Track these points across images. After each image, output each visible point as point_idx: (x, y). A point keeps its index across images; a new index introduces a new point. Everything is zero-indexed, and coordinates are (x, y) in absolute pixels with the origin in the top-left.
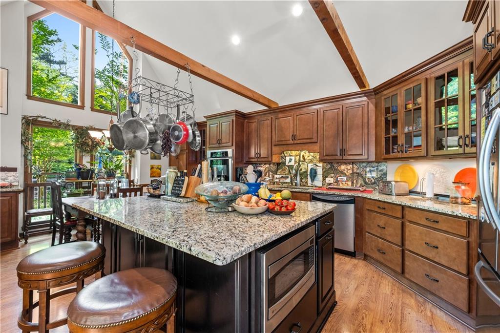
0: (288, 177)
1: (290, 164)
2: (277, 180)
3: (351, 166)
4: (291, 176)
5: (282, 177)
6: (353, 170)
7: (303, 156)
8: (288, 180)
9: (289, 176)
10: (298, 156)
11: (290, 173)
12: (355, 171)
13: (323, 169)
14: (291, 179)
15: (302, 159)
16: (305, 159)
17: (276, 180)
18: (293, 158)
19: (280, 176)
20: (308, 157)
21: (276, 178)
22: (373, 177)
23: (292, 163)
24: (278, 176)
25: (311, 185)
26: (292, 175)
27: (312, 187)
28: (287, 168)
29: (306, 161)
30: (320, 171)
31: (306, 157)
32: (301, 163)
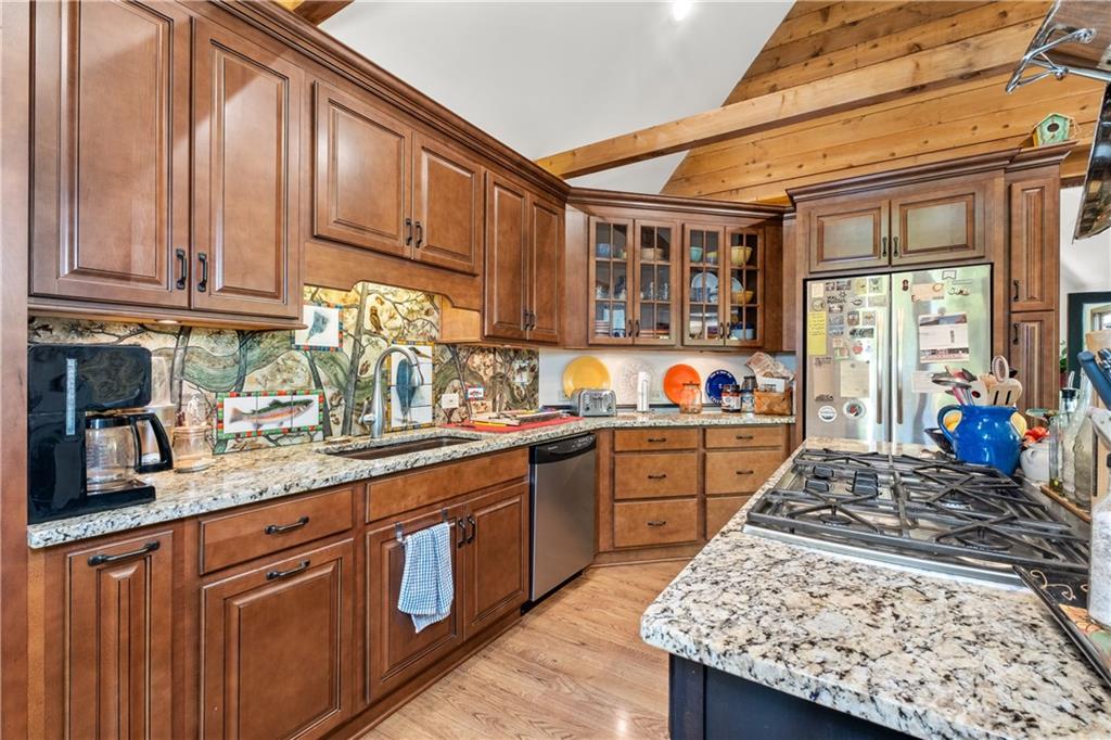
0: (307, 403)
1: (318, 340)
2: (245, 426)
3: (491, 356)
4: (322, 398)
5: (276, 404)
6: (494, 369)
7: (374, 313)
8: (310, 417)
9: (315, 398)
10: (355, 311)
11: (319, 384)
12: (498, 370)
13: (434, 365)
14: (324, 410)
15: (368, 325)
16: (379, 328)
17: (230, 428)
18: (333, 315)
19: (264, 402)
20: (391, 318)
21: (238, 416)
22: (523, 384)
23: (329, 338)
24: (246, 404)
25: (399, 425)
26: (329, 392)
27: (406, 429)
28: (305, 361)
29: (385, 333)
30: (424, 372)
31: (383, 318)
32: (364, 339)
